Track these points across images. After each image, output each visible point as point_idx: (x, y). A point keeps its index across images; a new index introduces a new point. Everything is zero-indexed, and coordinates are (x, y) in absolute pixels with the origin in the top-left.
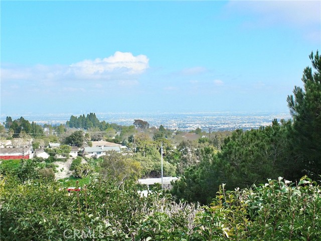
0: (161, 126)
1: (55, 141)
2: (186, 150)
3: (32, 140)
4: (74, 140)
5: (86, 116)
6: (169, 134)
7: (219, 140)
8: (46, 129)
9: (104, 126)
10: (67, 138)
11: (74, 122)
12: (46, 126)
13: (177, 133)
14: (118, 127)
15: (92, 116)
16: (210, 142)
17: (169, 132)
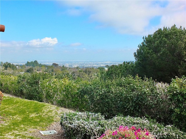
0: (63, 66)
1: (22, 71)
2: (75, 75)
3: (12, 71)
4: (30, 71)
5: (33, 62)
6: (66, 69)
7: (87, 71)
8: (17, 67)
9: (41, 66)
10: (27, 70)
11: (28, 64)
12: (17, 65)
13: (69, 69)
14: (46, 66)
15: (36, 62)
16: (84, 72)
17: (66, 68)
